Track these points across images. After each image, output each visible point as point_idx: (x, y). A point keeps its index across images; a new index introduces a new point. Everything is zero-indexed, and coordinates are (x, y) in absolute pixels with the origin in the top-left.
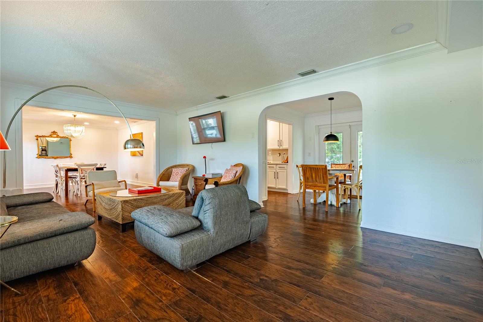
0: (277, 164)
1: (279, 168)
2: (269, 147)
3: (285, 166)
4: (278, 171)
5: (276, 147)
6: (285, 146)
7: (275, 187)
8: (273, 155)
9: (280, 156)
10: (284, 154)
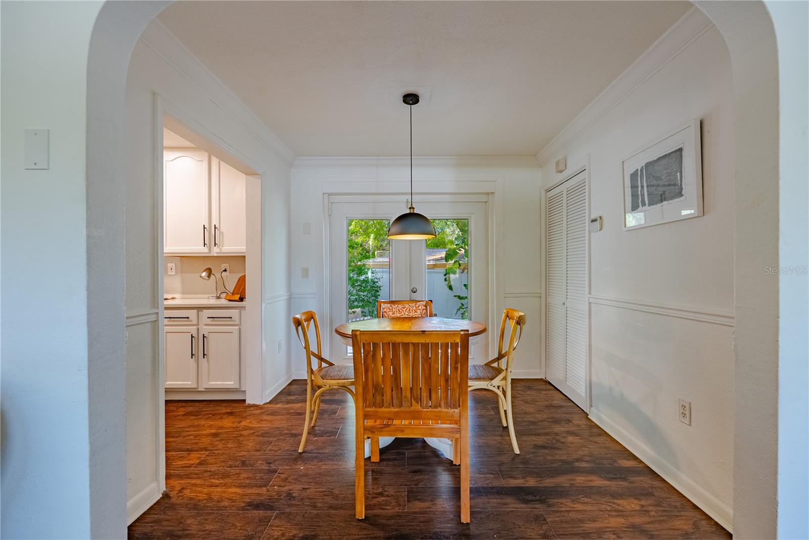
0: (199, 308)
1: (209, 321)
2: (171, 246)
3: (234, 313)
4: (204, 330)
5: (196, 247)
6: (232, 245)
7: (194, 386)
8: (182, 272)
9: (209, 277)
10: (225, 270)
